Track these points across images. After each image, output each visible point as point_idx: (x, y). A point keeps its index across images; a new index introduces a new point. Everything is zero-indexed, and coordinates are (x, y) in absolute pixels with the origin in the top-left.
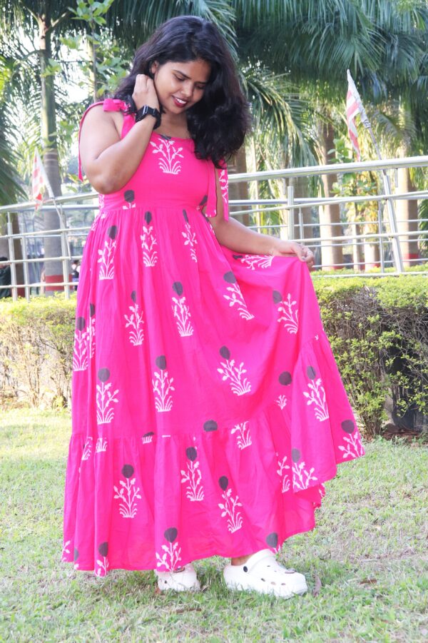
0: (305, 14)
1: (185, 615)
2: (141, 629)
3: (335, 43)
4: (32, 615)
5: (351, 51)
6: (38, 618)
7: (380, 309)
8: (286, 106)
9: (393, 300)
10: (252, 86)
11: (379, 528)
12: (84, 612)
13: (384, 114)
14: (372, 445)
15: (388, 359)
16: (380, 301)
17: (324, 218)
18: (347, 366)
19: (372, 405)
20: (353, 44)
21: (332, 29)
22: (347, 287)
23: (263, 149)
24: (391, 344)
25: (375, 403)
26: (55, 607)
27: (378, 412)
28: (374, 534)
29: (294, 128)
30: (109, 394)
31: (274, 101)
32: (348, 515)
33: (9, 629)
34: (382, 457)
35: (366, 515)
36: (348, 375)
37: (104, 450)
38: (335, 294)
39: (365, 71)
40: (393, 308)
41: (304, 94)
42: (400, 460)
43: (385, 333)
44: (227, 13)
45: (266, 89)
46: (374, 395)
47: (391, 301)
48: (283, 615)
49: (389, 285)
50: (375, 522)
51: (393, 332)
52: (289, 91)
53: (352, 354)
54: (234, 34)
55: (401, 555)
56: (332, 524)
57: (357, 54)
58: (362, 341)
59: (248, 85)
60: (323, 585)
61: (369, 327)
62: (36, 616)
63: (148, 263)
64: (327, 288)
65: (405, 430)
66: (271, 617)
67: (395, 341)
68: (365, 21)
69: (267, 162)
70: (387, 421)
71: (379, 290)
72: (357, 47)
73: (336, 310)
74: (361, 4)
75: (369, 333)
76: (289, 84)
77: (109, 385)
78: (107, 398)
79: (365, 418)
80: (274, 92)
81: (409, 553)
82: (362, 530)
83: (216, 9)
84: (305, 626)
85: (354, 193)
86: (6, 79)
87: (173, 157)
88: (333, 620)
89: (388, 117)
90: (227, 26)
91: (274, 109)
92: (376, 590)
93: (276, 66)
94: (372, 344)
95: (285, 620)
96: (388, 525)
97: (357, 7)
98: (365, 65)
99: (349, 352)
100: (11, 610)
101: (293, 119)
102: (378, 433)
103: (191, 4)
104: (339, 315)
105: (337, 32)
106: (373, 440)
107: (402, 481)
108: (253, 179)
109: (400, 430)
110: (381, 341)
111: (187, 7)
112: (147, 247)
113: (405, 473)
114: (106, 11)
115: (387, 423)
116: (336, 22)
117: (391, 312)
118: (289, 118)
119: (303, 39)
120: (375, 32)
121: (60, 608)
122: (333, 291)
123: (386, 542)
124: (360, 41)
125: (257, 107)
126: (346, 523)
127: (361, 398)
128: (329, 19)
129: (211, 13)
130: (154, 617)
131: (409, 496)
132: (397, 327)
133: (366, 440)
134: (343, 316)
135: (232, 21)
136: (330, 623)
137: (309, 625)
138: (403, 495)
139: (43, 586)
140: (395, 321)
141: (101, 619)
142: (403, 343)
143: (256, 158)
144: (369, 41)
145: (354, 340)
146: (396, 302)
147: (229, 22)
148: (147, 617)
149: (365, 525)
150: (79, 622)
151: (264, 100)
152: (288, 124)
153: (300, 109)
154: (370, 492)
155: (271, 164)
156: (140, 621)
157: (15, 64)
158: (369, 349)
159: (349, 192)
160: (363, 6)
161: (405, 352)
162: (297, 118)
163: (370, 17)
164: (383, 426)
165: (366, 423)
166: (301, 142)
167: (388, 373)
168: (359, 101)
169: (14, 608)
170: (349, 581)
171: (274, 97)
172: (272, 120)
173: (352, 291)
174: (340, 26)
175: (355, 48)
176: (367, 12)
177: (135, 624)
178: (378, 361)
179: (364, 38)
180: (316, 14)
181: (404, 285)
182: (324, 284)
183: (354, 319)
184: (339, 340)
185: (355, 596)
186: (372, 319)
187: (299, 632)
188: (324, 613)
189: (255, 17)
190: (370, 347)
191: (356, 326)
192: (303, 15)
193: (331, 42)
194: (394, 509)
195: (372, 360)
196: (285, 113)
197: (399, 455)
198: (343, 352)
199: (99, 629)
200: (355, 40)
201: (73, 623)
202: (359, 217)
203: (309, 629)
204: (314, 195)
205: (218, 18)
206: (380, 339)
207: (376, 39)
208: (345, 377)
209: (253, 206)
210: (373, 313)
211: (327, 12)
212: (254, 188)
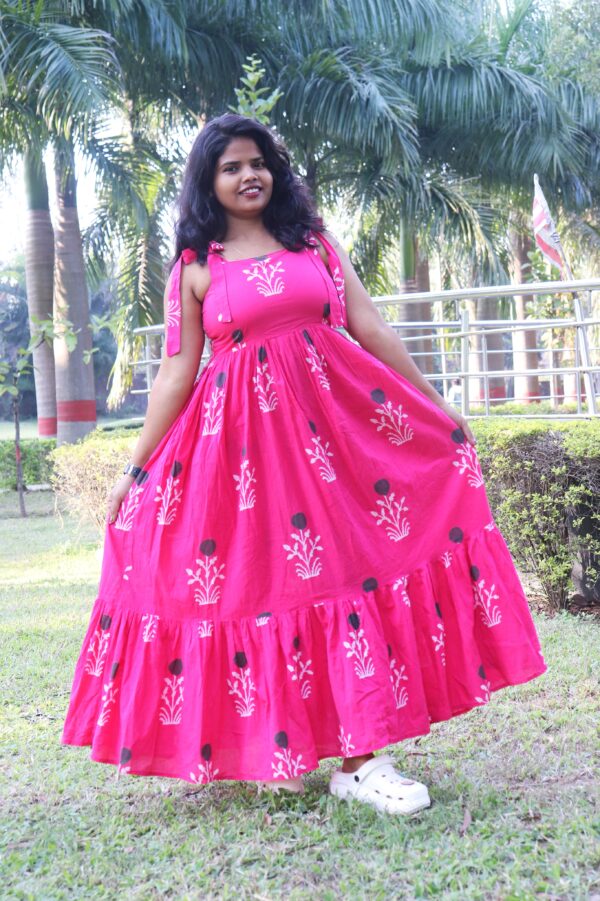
0: (497, 111)
1: (295, 858)
2: (239, 874)
3: (531, 144)
4: (113, 844)
5: (550, 152)
6: (118, 848)
7: (567, 459)
8: (474, 215)
9: (582, 449)
10: (436, 191)
11: (551, 739)
12: (174, 843)
13: (588, 224)
14: (554, 623)
15: (576, 519)
16: (567, 449)
17: (518, 343)
18: (526, 526)
19: (556, 573)
20: (552, 144)
21: (528, 128)
22: (528, 431)
23: (448, 262)
24: (580, 501)
25: (559, 571)
26: (141, 834)
27: (563, 582)
28: (543, 747)
29: (483, 238)
30: (215, 569)
31: (460, 208)
32: (515, 719)
33: (81, 863)
34: (565, 640)
35: (537, 720)
36: (528, 536)
37: (210, 634)
38: (514, 440)
39: (566, 176)
40: (582, 459)
41: (495, 201)
42: (585, 644)
43: (572, 488)
44: (408, 109)
45: (451, 195)
46: (559, 561)
47: (580, 450)
48: (417, 863)
49: (577, 431)
50: (548, 731)
51: (582, 487)
52: (478, 197)
53: (533, 511)
54: (416, 133)
55: (576, 779)
56: (495, 731)
57: (556, 156)
58: (545, 496)
59: (431, 190)
60: (473, 820)
61: (553, 480)
62: (116, 846)
63: (265, 409)
64: (504, 432)
65: (595, 602)
66: (402, 866)
67: (584, 497)
68: (568, 120)
69: (453, 277)
70: (573, 592)
71: (566, 436)
72: (557, 148)
73: (515, 457)
74: (561, 100)
75: (554, 487)
76: (479, 190)
77: (215, 559)
78: (212, 574)
79: (548, 588)
80: (461, 198)
81: (586, 777)
82: (530, 742)
83: (397, 107)
84: (444, 880)
85: (552, 315)
86: (160, 184)
87: (272, 275)
88: (481, 873)
89: (593, 228)
90: (407, 124)
91: (460, 216)
92: (540, 830)
93: (463, 168)
94: (556, 500)
95: (418, 871)
96: (565, 735)
97: (557, 103)
98: (566, 168)
99: (529, 509)
100: (89, 835)
101: (482, 229)
102: (562, 606)
103: (368, 100)
104: (518, 465)
105: (533, 130)
106: (557, 614)
107: (586, 674)
108: (438, 298)
109: (590, 602)
110: (567, 497)
111: (364, 104)
112: (262, 390)
113: (591, 663)
114: (270, 108)
115: (574, 594)
116: (533, 120)
117: (580, 463)
118: (477, 226)
119: (494, 137)
120: (577, 131)
121: (147, 836)
122: (511, 436)
123: (557, 760)
124: (561, 141)
125: (441, 215)
126: (512, 730)
127: (543, 564)
128: (525, 116)
129: (390, 110)
130: (256, 857)
131: (592, 694)
132: (586, 481)
133: (548, 613)
134: (523, 467)
135: (414, 120)
136: (476, 876)
137: (448, 880)
138: (585, 693)
139: (131, 804)
140: (585, 474)
141: (192, 856)
142: (594, 501)
143: (441, 273)
144: (570, 140)
145: (536, 495)
146: (586, 452)
147: (411, 120)
148: (248, 858)
149: (535, 735)
150: (165, 858)
151: (449, 208)
152: (475, 234)
153: (491, 217)
154: (545, 688)
155: (458, 279)
156: (239, 861)
157: (171, 168)
158: (553, 505)
159: (544, 312)
160: (564, 103)
161: (596, 511)
162: (487, 228)
163: (572, 114)
164: (569, 597)
165: (549, 593)
166: (490, 255)
167: (577, 534)
168: (547, 210)
169: (93, 831)
170: (506, 815)
171: (460, 204)
172: (458, 229)
173: (534, 436)
174: (537, 124)
175: (554, 148)
176: (568, 108)
177: (232, 868)
178: (564, 521)
179: (564, 136)
180: (510, 111)
181: (595, 430)
182: (501, 427)
183: (535, 470)
184: (518, 494)
185: (512, 838)
186: (557, 471)
187: (435, 891)
188: (470, 863)
189: (439, 114)
190: (554, 504)
191: (538, 479)
192: (495, 112)
193: (527, 141)
194: (573, 711)
195: (557, 519)
196: (474, 222)
197: (585, 637)
198: (522, 509)
199: (187, 870)
200: (555, 141)
201: (157, 859)
202: (557, 341)
203: (449, 885)
204: (505, 317)
205: (398, 115)
206: (567, 494)
207: (579, 139)
208: (525, 538)
209: (437, 329)
210: (558, 463)
211: (523, 109)
212: (437, 308)
